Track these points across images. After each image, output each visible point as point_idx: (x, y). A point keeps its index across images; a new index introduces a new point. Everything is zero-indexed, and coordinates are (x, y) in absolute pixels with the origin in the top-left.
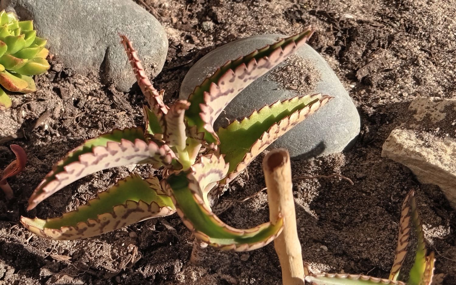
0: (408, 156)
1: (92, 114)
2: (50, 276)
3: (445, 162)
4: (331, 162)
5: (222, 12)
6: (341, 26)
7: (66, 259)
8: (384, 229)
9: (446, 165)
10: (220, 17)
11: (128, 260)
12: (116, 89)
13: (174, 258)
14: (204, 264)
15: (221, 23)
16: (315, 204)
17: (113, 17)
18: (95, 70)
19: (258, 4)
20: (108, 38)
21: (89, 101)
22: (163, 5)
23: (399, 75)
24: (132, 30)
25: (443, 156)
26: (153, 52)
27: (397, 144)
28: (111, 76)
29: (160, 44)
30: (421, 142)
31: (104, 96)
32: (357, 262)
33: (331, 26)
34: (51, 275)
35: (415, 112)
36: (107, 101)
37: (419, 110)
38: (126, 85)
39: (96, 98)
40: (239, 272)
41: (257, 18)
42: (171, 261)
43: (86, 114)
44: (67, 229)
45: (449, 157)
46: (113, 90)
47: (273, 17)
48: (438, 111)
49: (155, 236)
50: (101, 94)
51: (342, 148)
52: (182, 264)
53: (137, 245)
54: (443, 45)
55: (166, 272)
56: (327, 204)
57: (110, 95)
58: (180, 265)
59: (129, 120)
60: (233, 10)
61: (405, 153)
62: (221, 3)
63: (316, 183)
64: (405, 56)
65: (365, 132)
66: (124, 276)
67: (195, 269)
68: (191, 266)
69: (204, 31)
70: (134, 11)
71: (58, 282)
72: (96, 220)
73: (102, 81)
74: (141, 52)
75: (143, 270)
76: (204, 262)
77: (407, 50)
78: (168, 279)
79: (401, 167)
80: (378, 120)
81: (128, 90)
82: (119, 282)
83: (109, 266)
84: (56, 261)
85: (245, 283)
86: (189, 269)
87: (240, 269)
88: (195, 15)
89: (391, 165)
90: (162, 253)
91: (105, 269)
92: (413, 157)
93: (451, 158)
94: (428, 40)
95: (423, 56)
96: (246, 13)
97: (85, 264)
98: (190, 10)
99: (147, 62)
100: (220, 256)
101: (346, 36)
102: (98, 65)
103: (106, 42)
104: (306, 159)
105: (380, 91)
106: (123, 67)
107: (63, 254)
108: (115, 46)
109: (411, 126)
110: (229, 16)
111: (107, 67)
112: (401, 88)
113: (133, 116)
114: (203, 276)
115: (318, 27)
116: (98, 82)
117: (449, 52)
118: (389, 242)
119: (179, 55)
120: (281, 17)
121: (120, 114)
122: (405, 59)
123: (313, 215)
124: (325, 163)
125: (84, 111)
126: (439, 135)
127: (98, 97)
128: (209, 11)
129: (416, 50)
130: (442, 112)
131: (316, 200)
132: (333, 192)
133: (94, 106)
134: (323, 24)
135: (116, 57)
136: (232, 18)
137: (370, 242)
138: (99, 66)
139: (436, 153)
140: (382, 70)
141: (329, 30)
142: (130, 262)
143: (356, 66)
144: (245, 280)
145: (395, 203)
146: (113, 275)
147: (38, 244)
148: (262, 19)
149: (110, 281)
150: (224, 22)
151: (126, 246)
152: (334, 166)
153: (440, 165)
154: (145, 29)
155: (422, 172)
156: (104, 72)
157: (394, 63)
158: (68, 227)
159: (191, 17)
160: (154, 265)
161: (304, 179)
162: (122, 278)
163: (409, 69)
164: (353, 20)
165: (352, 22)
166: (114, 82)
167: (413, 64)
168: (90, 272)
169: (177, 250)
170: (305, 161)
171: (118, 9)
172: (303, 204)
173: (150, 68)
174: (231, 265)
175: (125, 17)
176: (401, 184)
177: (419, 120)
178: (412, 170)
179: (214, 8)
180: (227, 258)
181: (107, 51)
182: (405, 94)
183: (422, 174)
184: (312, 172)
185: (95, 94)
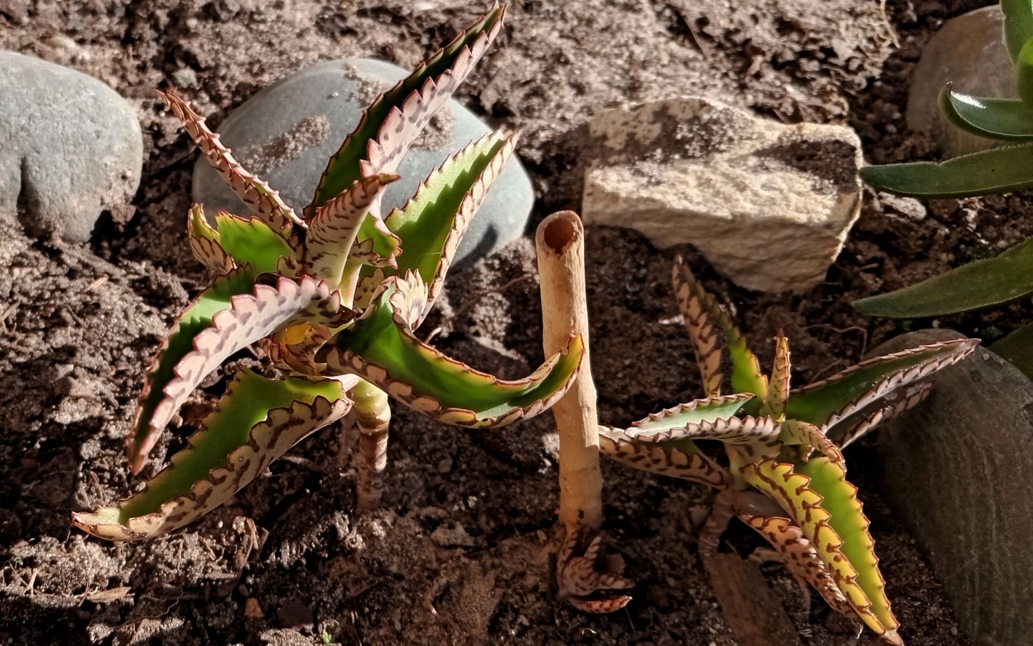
0: (633, 209)
1: (34, 302)
2: (112, 636)
3: (697, 200)
4: (514, 258)
5: (201, 46)
6: (421, 26)
7: (121, 593)
8: (640, 340)
9: (698, 204)
10: (204, 58)
11: (248, 547)
12: (64, 239)
13: (330, 511)
14: (385, 502)
15: (208, 68)
16: (509, 339)
17: (15, 94)
18: (8, 213)
19: (262, 17)
20: (18, 141)
21: (17, 278)
22: (80, 57)
23: (545, 87)
24: (62, 112)
25: (688, 191)
26: (118, 146)
27: (608, 195)
28: (46, 218)
29: (126, 127)
30: (644, 180)
31: (44, 261)
32: (625, 405)
33: (404, 29)
34: (112, 634)
35: (604, 137)
36: (54, 269)
37: (610, 132)
38: (82, 227)
39: (29, 270)
40: (442, 497)
41: (270, 44)
42: (326, 519)
43: (22, 306)
44: (174, 505)
45: (696, 191)
46: (58, 243)
47: (300, 35)
48: (645, 124)
49: (275, 486)
50: (37, 259)
51: (521, 228)
52: (346, 517)
53: (248, 515)
54: (590, 22)
55: (322, 543)
56: (529, 332)
57: (55, 255)
58: (344, 519)
59: (120, 291)
60: (222, 39)
61: (625, 206)
62: (193, 31)
63: (500, 302)
64: (540, 54)
65: (542, 192)
66: (250, 581)
67: (374, 518)
68: (365, 513)
69: (182, 90)
70: (52, 75)
71: (135, 640)
72: (226, 468)
73: (29, 233)
74: (94, 152)
75: (278, 554)
76: (382, 499)
77: (540, 43)
78: (333, 555)
79: (624, 232)
80: (553, 166)
81: (87, 236)
82: (247, 594)
83: (217, 572)
84: (103, 605)
85: (460, 510)
86: (363, 521)
87: (444, 489)
88: (149, 64)
89: (606, 233)
90: (301, 511)
91: (210, 580)
92: (642, 207)
93: (701, 191)
94: (563, 18)
95: (567, 46)
96: (247, 39)
97: (169, 586)
98: (137, 57)
99: (111, 171)
100: (403, 481)
101: (437, 41)
102: (11, 200)
103: (16, 148)
104: (471, 265)
105: (528, 121)
106: (67, 191)
107: (109, 588)
108: (38, 152)
109: (612, 160)
110: (217, 52)
111: (32, 200)
112: (559, 106)
113: (125, 281)
114: (393, 524)
115: (383, 35)
116: (21, 237)
117: (604, 30)
118: (659, 357)
119: (162, 143)
120: (312, 32)
121: (98, 285)
122: (543, 58)
123: (516, 358)
124: (504, 262)
125: (14, 302)
126: (664, 161)
127: (33, 266)
128: (173, 50)
129: (554, 38)
130: (653, 123)
131: (510, 330)
132: (531, 308)
133: (32, 287)
134: (388, 30)
135: (47, 175)
136: (224, 54)
137: (631, 366)
138: (15, 203)
139: (674, 191)
140: (516, 84)
141: (402, 37)
142: (254, 551)
143: (475, 87)
144: (459, 505)
145: (635, 293)
146: (233, 586)
147: (56, 584)
148: (281, 43)
149: (229, 599)
150: (213, 64)
151: (228, 526)
152: (520, 262)
153: (692, 207)
154: (89, 104)
155: (659, 229)
156: (28, 212)
157: (531, 69)
158: (175, 500)
159: (142, 68)
160: (295, 539)
161: (479, 301)
162: (248, 586)
163: (557, 73)
164: (435, 11)
165: (435, 16)
166: (55, 228)
167: (559, 62)
168: (187, 597)
169: (327, 495)
170: (470, 270)
171: (19, 77)
172: (493, 344)
173: (120, 181)
174: (428, 489)
175: (38, 89)
176: (634, 260)
177: (618, 147)
178: (642, 231)
179: (183, 42)
180: (417, 478)
181: (24, 168)
182: (569, 115)
183: (661, 233)
184: (488, 285)
185: (25, 261)
